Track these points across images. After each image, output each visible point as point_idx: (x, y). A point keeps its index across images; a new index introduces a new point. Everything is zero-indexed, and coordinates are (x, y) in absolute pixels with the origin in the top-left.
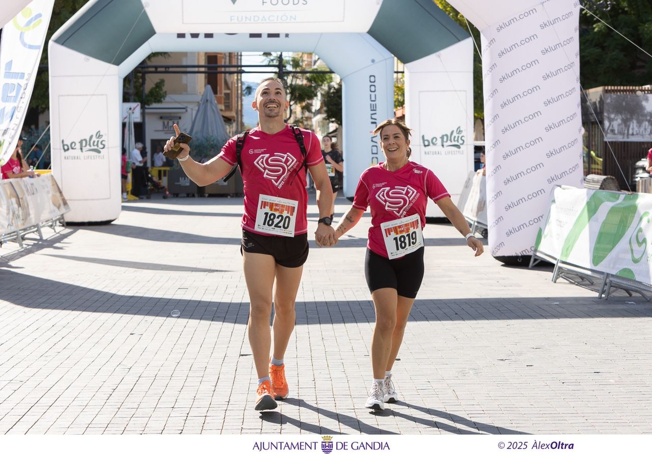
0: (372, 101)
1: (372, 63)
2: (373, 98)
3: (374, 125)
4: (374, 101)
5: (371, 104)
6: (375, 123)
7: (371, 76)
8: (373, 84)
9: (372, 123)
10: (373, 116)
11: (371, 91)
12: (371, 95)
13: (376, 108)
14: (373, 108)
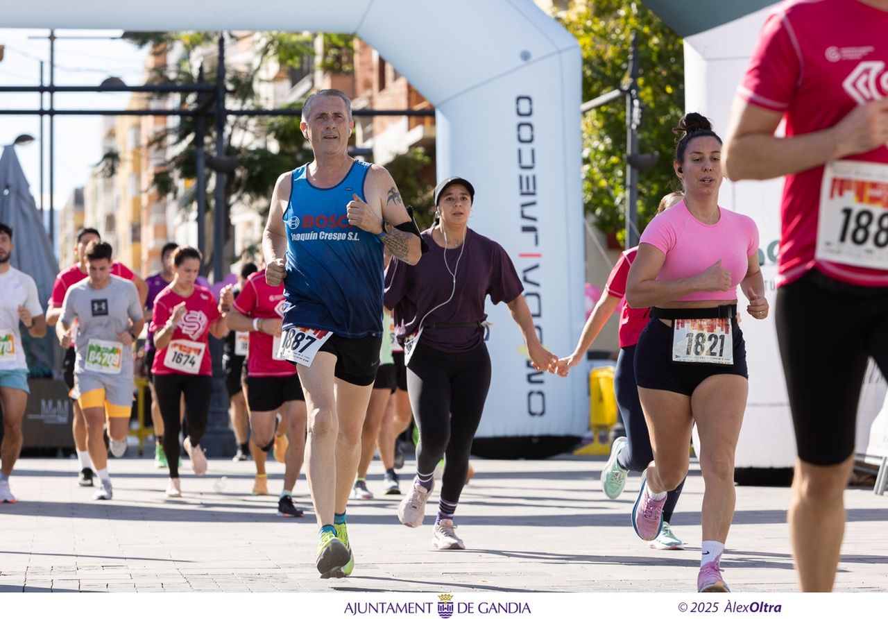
0: (524, 168)
1: (520, 62)
2: (527, 161)
3: (531, 235)
4: (530, 168)
5: (521, 178)
6: (533, 229)
7: (519, 98)
8: (525, 119)
9: (525, 229)
10: (529, 211)
11: (521, 141)
12: (520, 151)
13: (535, 188)
14: (528, 189)
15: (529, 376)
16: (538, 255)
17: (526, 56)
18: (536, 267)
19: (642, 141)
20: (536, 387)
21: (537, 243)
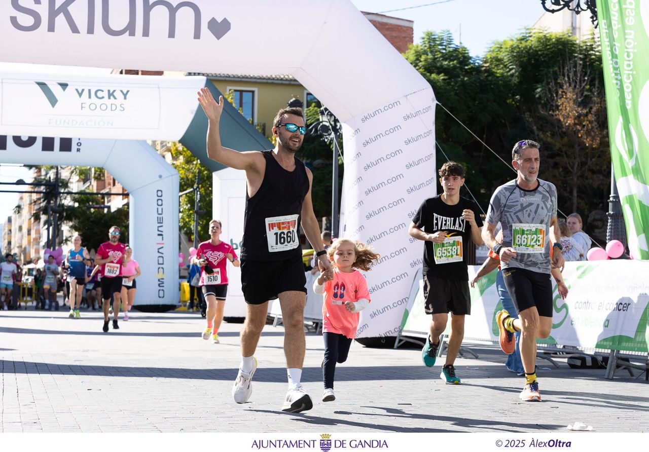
0: (159, 214)
1: (159, 179)
2: (160, 212)
3: (161, 237)
4: (161, 214)
5: (158, 218)
6: (161, 235)
7: (158, 191)
8: (160, 198)
9: (159, 235)
10: (160, 229)
11: (158, 205)
12: (158, 209)
13: (162, 221)
14: (160, 221)
15: (159, 284)
16: (163, 244)
17: (160, 177)
18: (162, 248)
19: (200, 206)
20: (161, 288)
21: (163, 239)
